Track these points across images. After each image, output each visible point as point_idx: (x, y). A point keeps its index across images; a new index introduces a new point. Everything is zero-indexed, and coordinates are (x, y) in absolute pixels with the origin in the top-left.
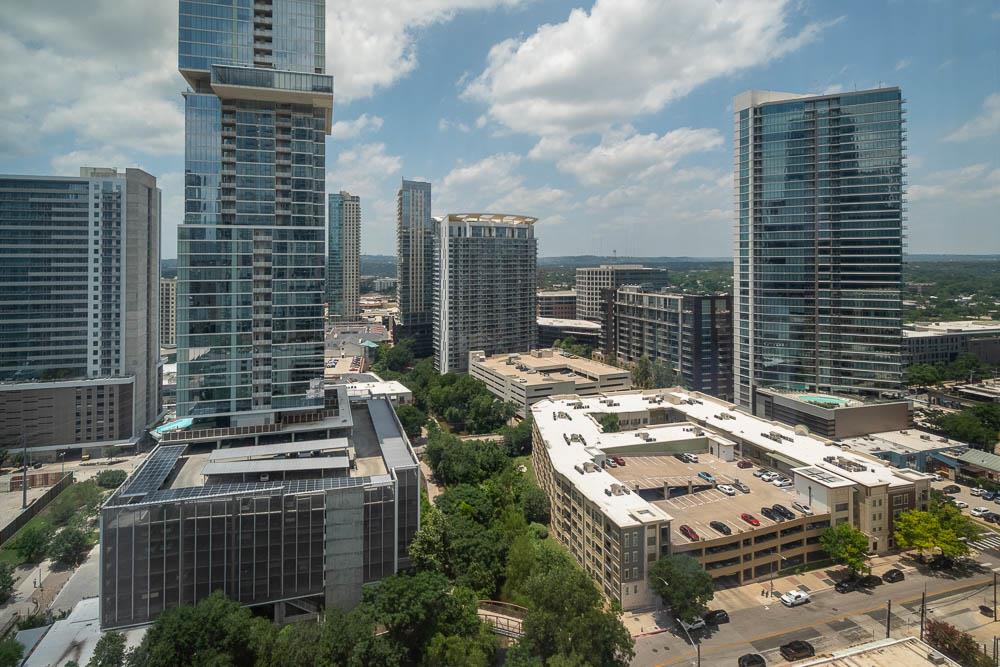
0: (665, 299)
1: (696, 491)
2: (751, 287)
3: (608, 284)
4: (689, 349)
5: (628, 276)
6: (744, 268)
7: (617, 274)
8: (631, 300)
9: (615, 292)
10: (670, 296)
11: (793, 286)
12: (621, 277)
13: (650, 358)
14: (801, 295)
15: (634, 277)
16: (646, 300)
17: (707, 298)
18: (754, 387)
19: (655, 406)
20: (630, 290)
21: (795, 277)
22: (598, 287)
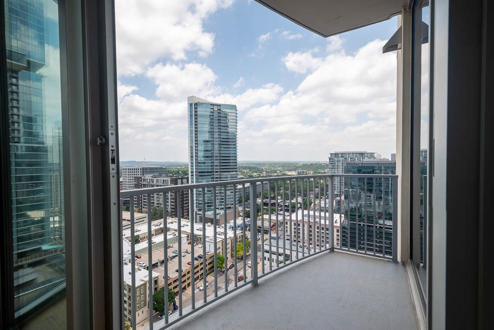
0: (163, 180)
1: (171, 259)
2: (194, 174)
3: (139, 174)
4: (173, 200)
5: (148, 170)
6: (192, 166)
7: (143, 169)
8: (148, 181)
9: (141, 178)
10: (166, 179)
11: (208, 172)
12: (145, 171)
13: (157, 207)
14: (210, 175)
15: (151, 170)
16: (155, 181)
17: (180, 178)
18: (196, 212)
19: (158, 227)
20: (148, 177)
21: (208, 169)
22: (134, 176)
